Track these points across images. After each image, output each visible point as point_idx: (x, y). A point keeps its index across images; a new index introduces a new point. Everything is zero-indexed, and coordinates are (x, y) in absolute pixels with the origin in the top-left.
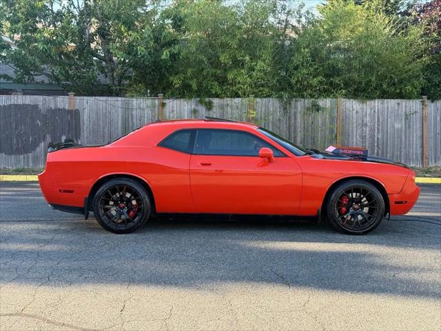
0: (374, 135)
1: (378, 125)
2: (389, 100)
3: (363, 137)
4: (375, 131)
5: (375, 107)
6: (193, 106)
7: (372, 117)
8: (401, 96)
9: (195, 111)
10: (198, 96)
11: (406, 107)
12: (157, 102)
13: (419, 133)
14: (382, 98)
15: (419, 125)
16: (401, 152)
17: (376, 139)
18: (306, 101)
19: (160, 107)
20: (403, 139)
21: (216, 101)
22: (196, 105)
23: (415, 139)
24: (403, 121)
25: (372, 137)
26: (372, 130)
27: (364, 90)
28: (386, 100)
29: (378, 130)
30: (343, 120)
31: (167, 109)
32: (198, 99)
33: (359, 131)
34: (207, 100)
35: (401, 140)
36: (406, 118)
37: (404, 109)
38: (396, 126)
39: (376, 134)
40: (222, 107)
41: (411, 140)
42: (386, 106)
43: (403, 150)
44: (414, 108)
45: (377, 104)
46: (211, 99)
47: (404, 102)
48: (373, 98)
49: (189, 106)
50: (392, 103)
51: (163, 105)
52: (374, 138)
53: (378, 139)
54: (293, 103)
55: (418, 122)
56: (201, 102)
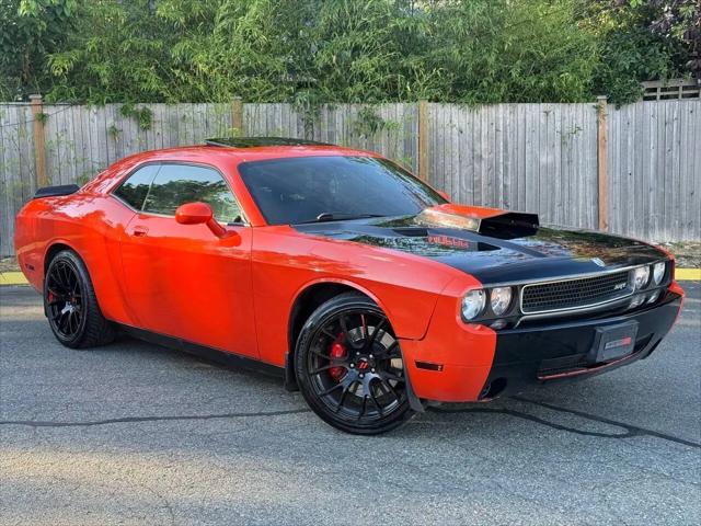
0: (497, 179)
1: (506, 158)
2: (527, 105)
3: (475, 185)
4: (497, 169)
5: (497, 119)
6: (110, 122)
7: (493, 139)
8: (550, 96)
9: (114, 132)
10: (120, 99)
11: (563, 118)
12: (29, 113)
13: (590, 174)
14: (512, 100)
15: (590, 157)
16: (553, 214)
17: (501, 186)
18: (354, 109)
19: (36, 124)
20: (558, 186)
21: (158, 110)
22: (116, 119)
23: (581, 186)
24: (558, 148)
25: (494, 183)
26: (493, 168)
27: (474, 85)
28: (520, 106)
29: (506, 168)
30: (432, 148)
31: (52, 128)
32: (120, 105)
33: (465, 171)
34: (140, 107)
35: (553, 188)
36: (563, 143)
37: (558, 124)
38: (543, 160)
39: (501, 177)
40: (174, 124)
41: (574, 188)
42: (521, 116)
43: (557, 209)
44: (580, 120)
45: (502, 112)
46: (148, 106)
47: (557, 109)
48: (493, 102)
49: (102, 122)
50: (533, 112)
51: (42, 118)
52: (497, 186)
53: (505, 186)
54: (325, 113)
55: (588, 151)
56: (125, 112)
